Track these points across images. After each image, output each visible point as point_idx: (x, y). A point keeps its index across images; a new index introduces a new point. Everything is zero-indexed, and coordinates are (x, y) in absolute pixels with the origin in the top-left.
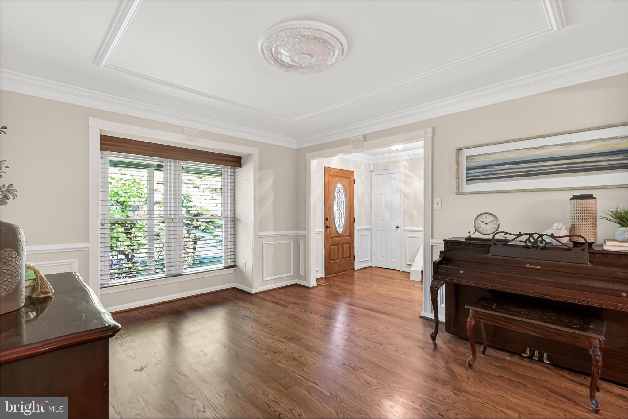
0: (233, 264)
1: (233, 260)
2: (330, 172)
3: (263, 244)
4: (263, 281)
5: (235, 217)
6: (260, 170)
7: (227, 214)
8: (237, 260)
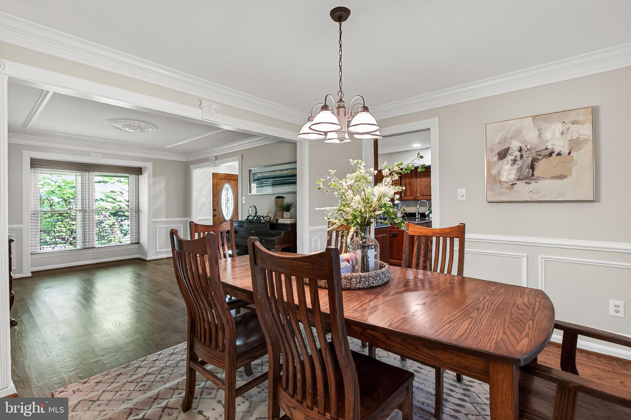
0: (137, 241)
1: (137, 239)
2: (218, 176)
3: (156, 227)
4: (157, 252)
5: (138, 209)
6: (153, 177)
7: (133, 207)
8: (140, 239)
